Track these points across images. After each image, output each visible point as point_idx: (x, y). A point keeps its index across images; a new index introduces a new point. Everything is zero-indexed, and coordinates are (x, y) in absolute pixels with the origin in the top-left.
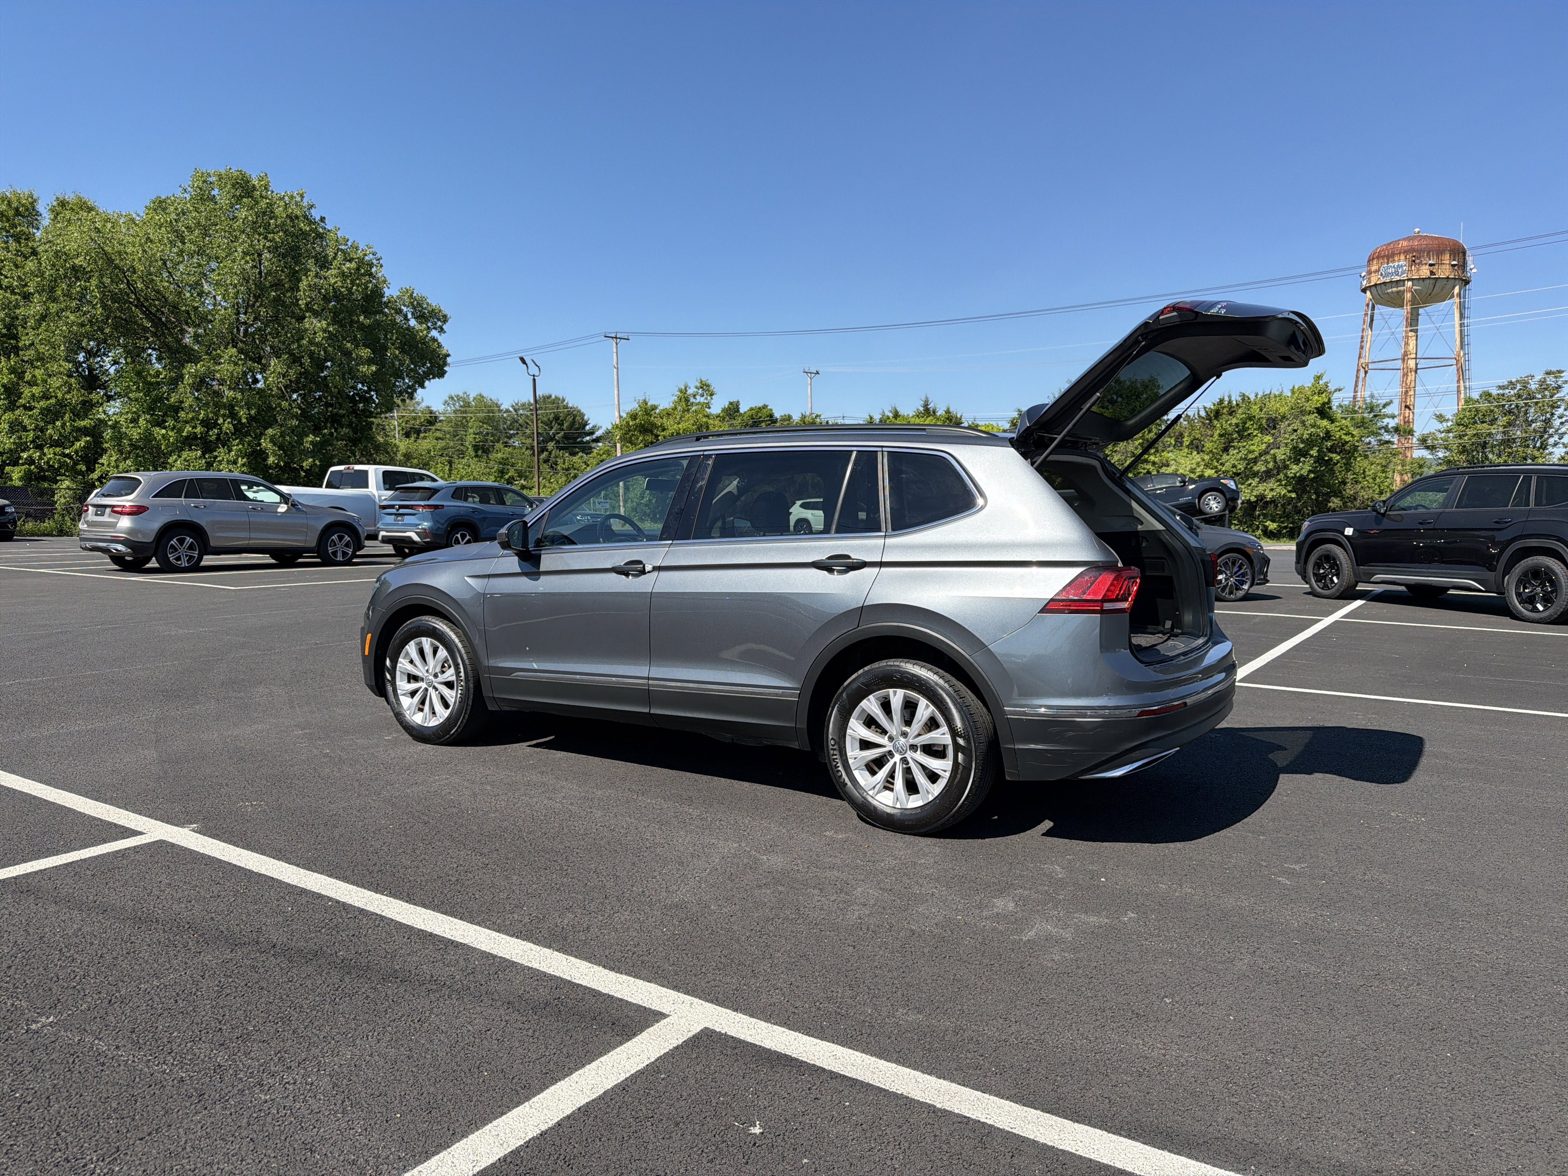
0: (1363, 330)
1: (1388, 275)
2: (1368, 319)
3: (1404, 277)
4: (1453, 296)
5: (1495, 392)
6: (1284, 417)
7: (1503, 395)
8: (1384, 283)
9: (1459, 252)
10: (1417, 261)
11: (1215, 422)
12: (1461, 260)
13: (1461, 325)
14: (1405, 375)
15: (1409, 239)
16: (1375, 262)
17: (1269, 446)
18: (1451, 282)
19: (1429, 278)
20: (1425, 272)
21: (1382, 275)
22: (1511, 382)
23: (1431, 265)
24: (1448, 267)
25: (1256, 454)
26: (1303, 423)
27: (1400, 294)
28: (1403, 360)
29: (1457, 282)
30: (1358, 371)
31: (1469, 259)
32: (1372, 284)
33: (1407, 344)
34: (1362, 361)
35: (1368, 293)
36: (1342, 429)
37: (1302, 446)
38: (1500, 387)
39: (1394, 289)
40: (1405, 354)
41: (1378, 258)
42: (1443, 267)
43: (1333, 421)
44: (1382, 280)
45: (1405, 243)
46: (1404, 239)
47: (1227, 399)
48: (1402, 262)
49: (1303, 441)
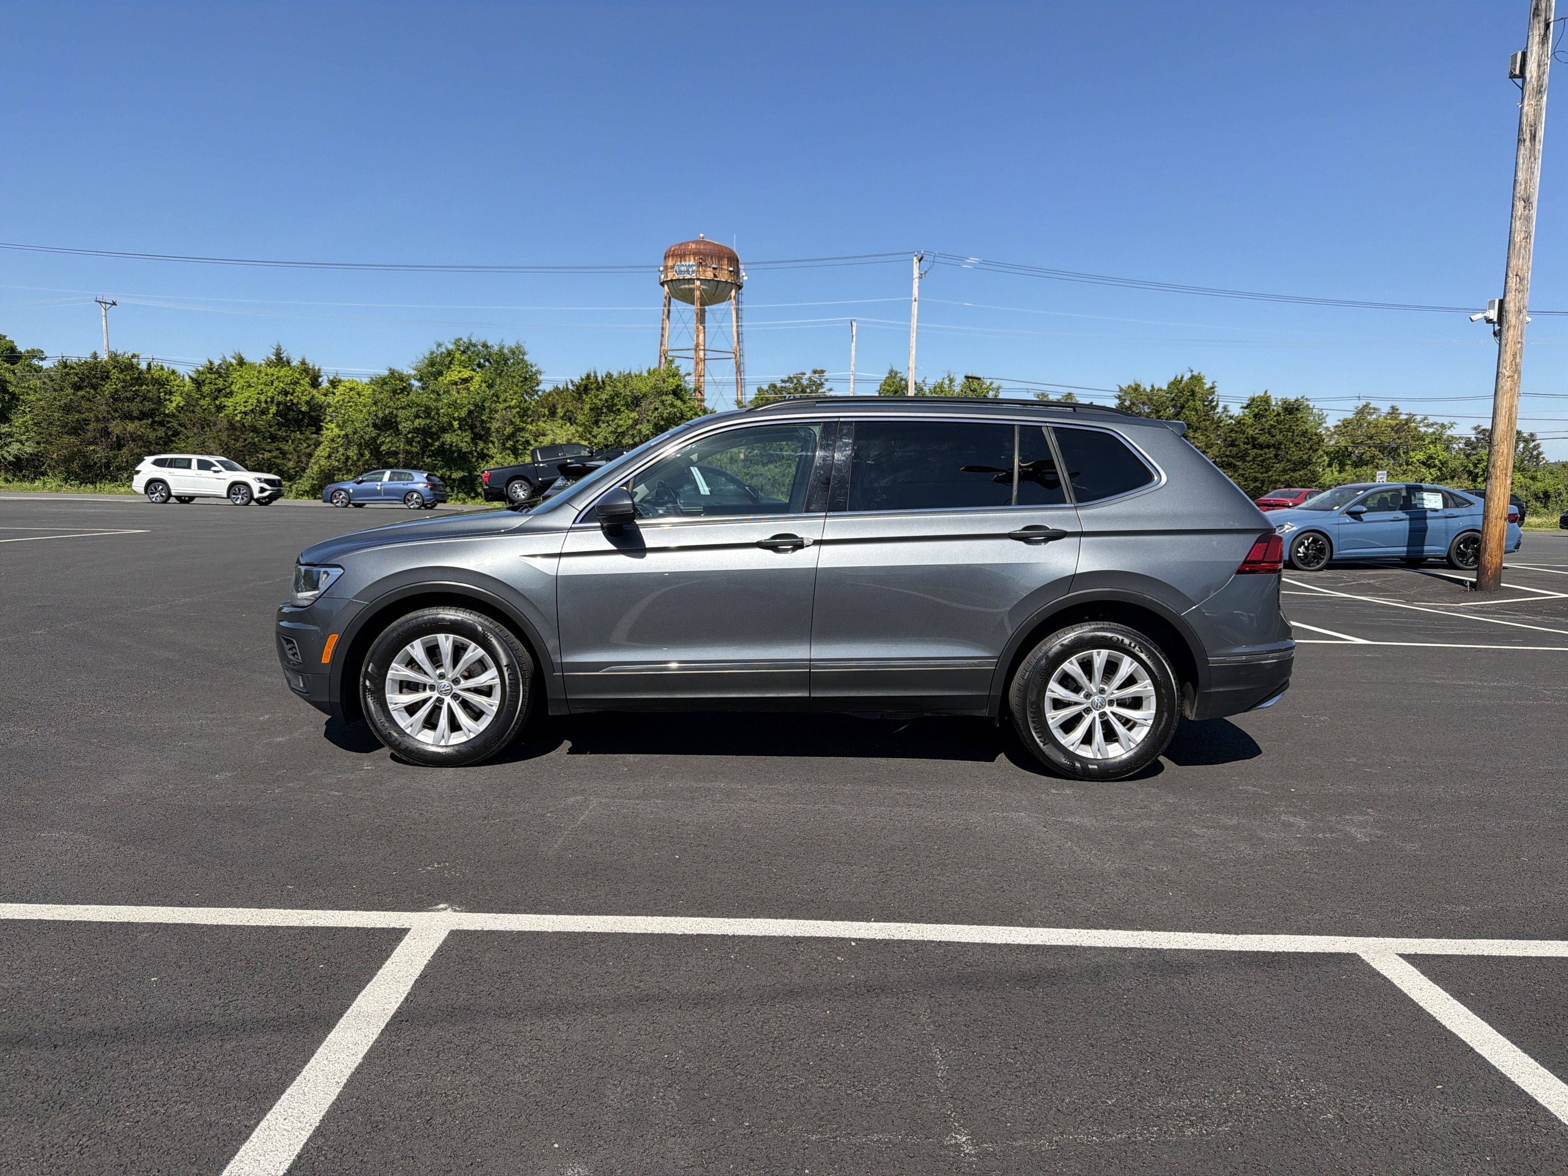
0: (663, 319)
1: (681, 272)
2: (666, 312)
3: (694, 276)
4: (730, 298)
5: (779, 385)
6: (645, 396)
7: (785, 387)
8: (679, 280)
9: (733, 260)
10: (704, 264)
11: (584, 396)
12: (736, 267)
13: (738, 326)
14: (697, 364)
15: (696, 242)
16: (671, 258)
17: (636, 422)
18: (729, 285)
19: (713, 280)
20: (709, 275)
21: (676, 272)
22: (790, 378)
23: (714, 269)
24: (726, 272)
25: (624, 428)
26: (662, 402)
27: (692, 291)
28: (696, 350)
29: (734, 286)
30: (660, 356)
31: (741, 267)
32: (669, 279)
33: (698, 336)
34: (663, 348)
35: (666, 287)
36: (691, 410)
37: (662, 423)
38: (783, 381)
39: (687, 286)
40: (697, 345)
41: (673, 255)
42: (724, 272)
43: (684, 402)
44: (676, 277)
45: (694, 246)
46: (693, 242)
47: (592, 375)
48: (691, 262)
49: (662, 419)
